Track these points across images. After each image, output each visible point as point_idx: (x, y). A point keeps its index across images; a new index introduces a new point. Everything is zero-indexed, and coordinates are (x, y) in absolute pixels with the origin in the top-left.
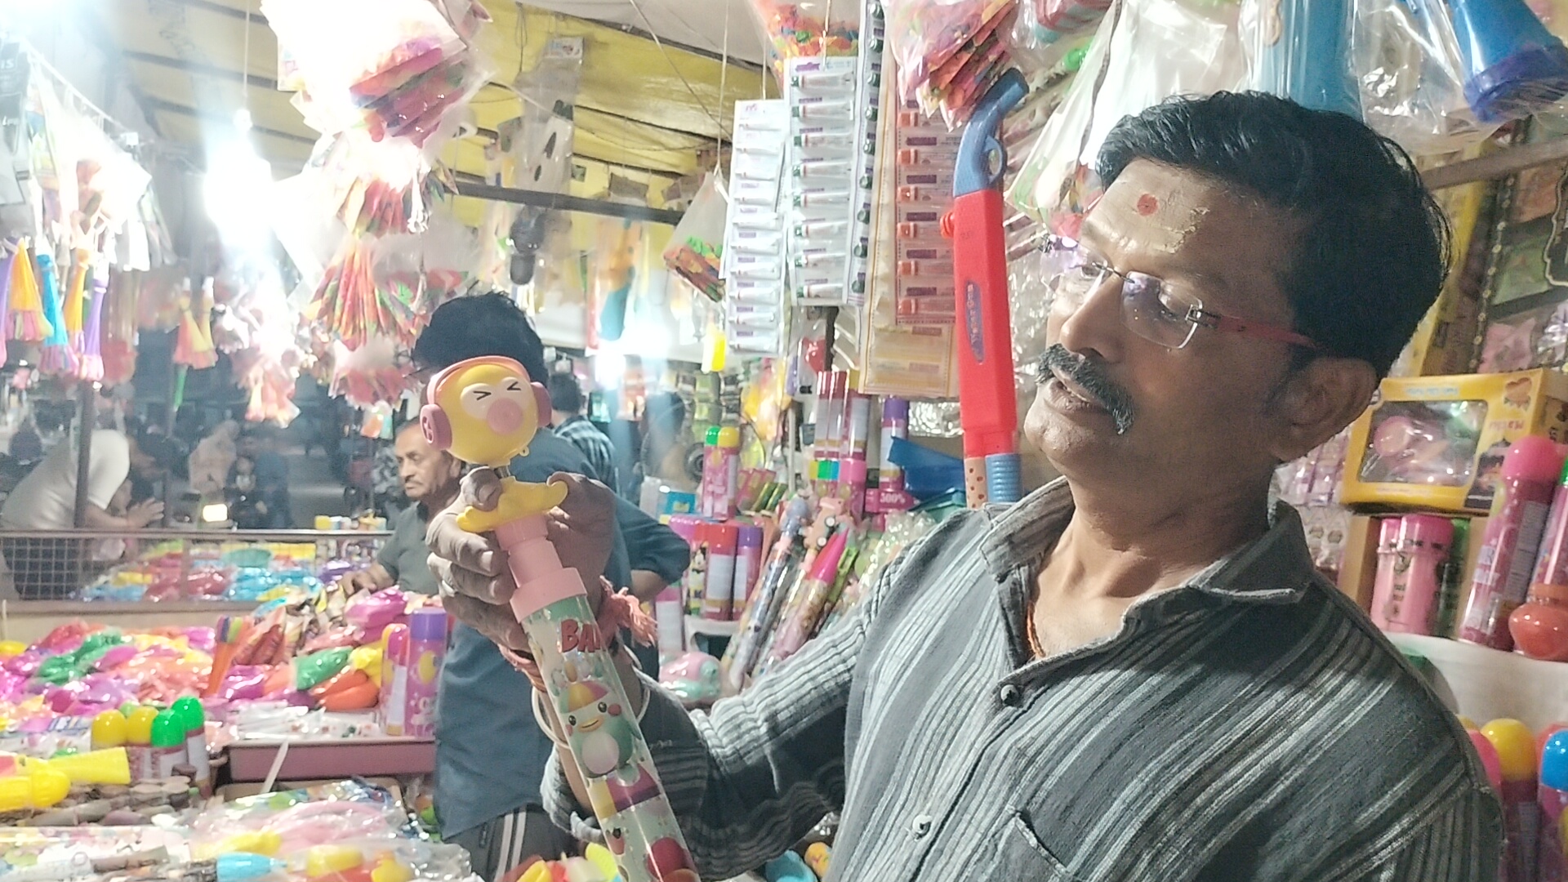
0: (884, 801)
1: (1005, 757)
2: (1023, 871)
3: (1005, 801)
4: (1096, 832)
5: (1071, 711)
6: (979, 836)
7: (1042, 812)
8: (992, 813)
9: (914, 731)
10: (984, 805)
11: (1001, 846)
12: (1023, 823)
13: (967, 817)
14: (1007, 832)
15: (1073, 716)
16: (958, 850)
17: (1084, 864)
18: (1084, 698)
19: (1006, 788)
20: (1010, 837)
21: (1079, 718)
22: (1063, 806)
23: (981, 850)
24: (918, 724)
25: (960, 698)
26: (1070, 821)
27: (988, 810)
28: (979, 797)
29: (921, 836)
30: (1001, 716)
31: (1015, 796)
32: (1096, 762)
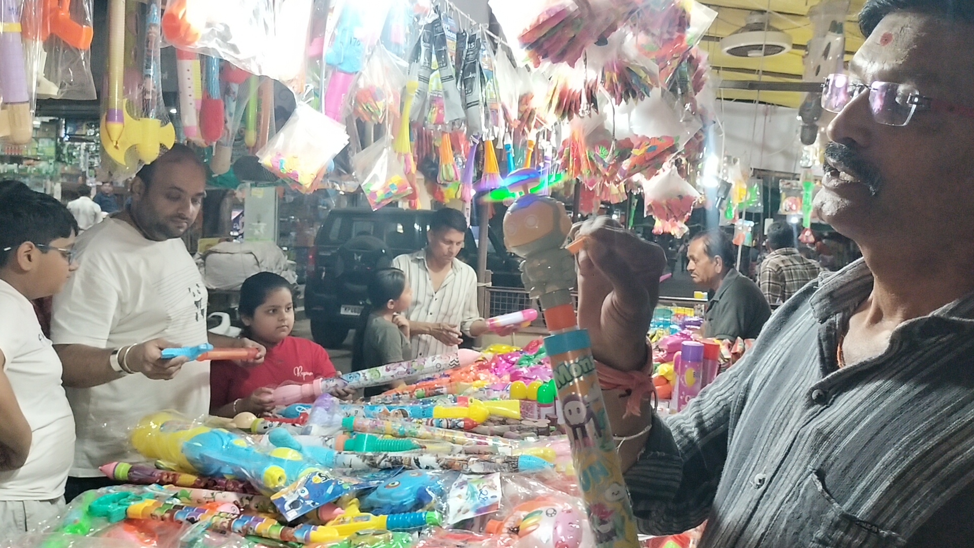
0: (745, 466)
1: (810, 435)
2: (812, 508)
3: (809, 463)
4: (864, 483)
5: (855, 405)
6: (791, 485)
7: (831, 471)
8: (800, 471)
9: (766, 422)
10: (796, 467)
11: (801, 492)
12: (816, 477)
13: (785, 474)
14: (806, 483)
15: (856, 407)
16: (778, 495)
17: (854, 505)
18: (864, 396)
19: (809, 455)
20: (808, 485)
21: (861, 408)
22: (844, 467)
23: (790, 495)
24: (768, 417)
25: (792, 400)
26: (847, 476)
27: (797, 470)
28: (793, 462)
29: (759, 487)
30: (811, 410)
31: (814, 460)
32: (869, 437)
